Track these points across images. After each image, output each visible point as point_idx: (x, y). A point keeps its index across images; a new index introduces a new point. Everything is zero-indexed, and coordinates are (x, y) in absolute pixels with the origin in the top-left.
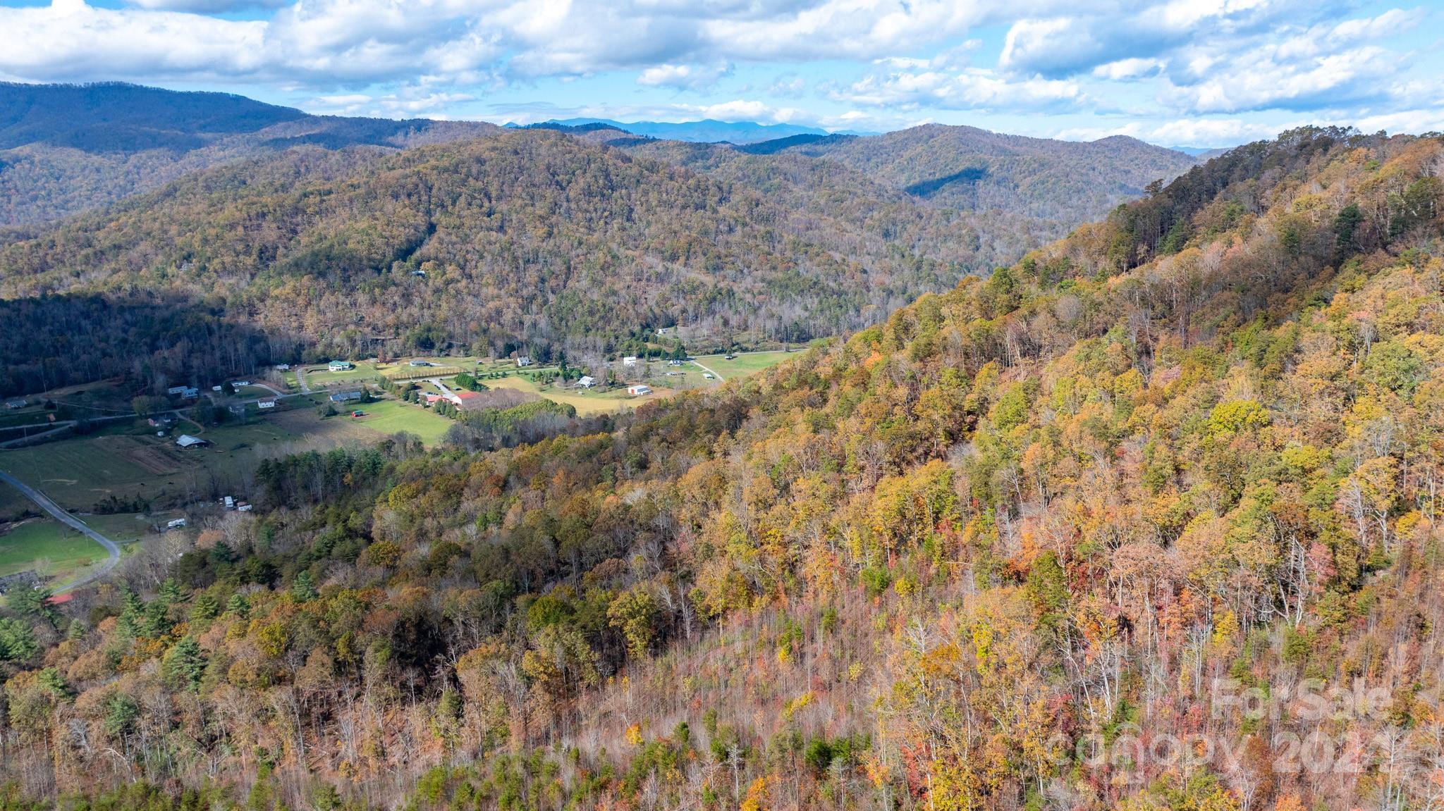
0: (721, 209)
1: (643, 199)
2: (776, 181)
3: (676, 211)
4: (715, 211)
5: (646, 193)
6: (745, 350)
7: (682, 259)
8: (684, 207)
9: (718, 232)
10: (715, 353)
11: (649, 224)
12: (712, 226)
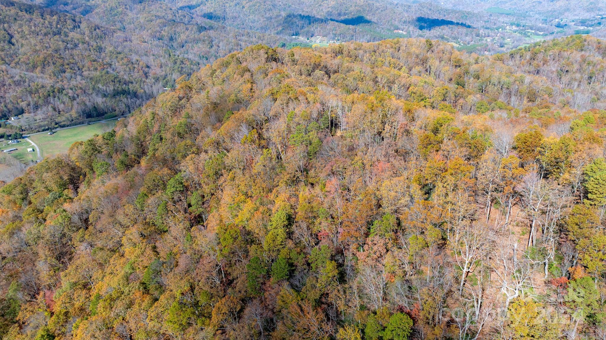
0: (71, 34)
1: (19, 30)
2: (120, 10)
3: (40, 37)
4: (66, 36)
5: (21, 26)
6: (63, 126)
7: (39, 68)
8: (46, 34)
9: (66, 48)
10: (43, 130)
11: (22, 45)
12: (62, 45)
